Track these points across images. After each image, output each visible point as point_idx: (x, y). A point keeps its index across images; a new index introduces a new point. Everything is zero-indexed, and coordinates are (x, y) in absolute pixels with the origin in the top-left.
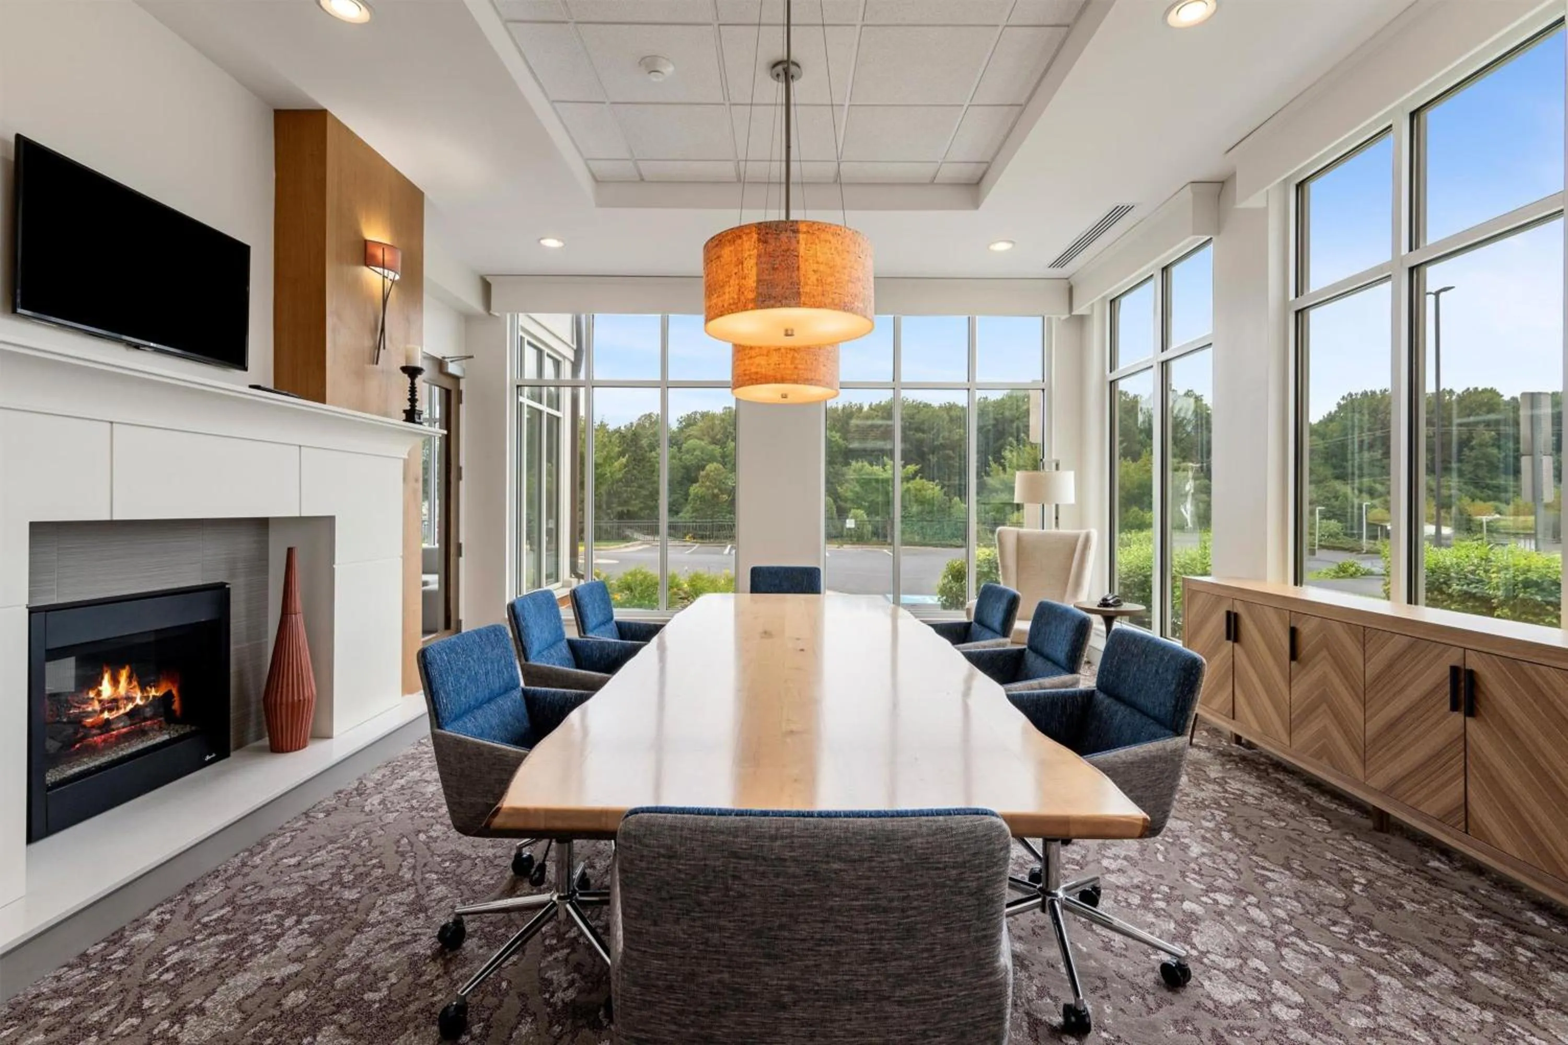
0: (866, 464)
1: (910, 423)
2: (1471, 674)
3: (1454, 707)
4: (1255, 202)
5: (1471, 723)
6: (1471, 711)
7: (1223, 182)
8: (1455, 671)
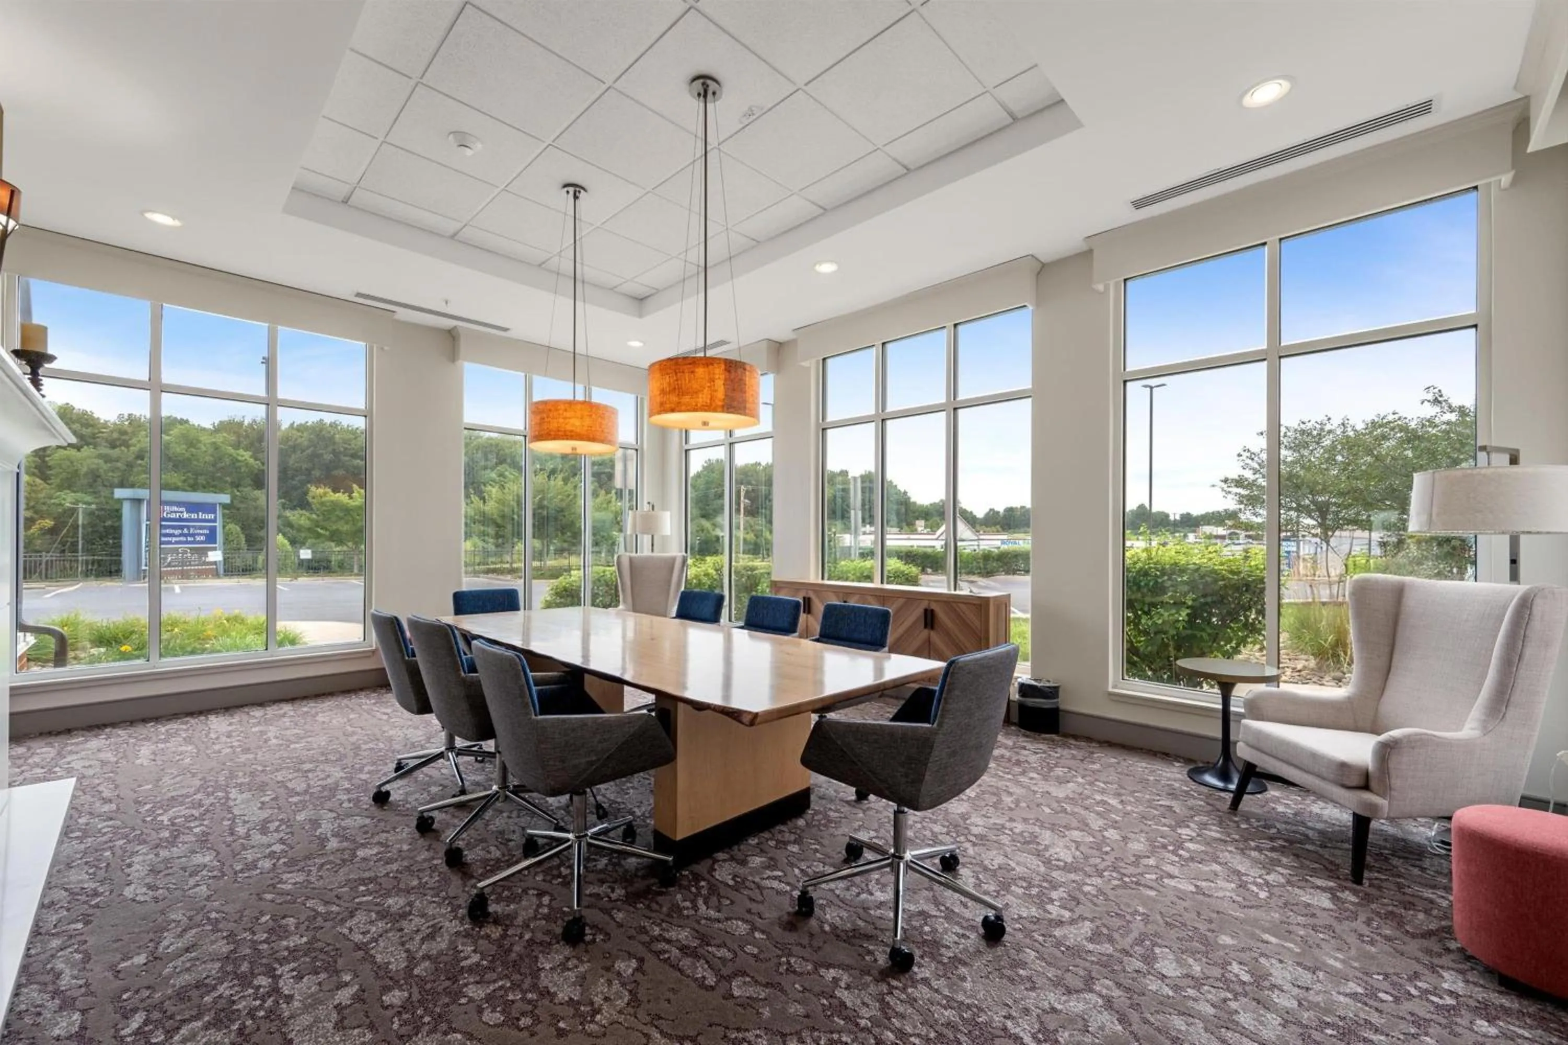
0: (329, 490)
1: (346, 449)
2: (932, 611)
3: (926, 627)
4: (805, 364)
5: (932, 633)
6: (932, 628)
7: (780, 343)
8: (926, 611)
